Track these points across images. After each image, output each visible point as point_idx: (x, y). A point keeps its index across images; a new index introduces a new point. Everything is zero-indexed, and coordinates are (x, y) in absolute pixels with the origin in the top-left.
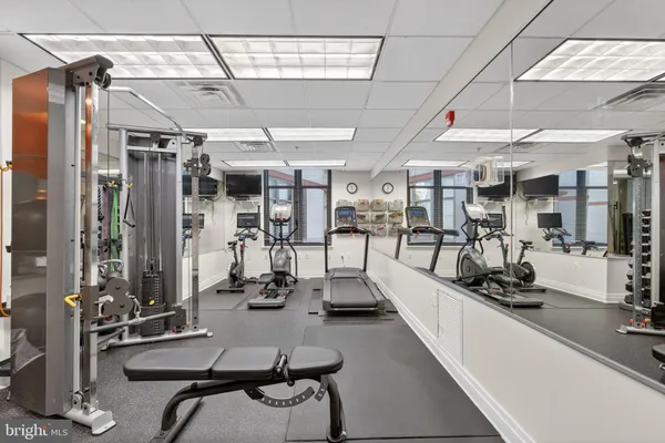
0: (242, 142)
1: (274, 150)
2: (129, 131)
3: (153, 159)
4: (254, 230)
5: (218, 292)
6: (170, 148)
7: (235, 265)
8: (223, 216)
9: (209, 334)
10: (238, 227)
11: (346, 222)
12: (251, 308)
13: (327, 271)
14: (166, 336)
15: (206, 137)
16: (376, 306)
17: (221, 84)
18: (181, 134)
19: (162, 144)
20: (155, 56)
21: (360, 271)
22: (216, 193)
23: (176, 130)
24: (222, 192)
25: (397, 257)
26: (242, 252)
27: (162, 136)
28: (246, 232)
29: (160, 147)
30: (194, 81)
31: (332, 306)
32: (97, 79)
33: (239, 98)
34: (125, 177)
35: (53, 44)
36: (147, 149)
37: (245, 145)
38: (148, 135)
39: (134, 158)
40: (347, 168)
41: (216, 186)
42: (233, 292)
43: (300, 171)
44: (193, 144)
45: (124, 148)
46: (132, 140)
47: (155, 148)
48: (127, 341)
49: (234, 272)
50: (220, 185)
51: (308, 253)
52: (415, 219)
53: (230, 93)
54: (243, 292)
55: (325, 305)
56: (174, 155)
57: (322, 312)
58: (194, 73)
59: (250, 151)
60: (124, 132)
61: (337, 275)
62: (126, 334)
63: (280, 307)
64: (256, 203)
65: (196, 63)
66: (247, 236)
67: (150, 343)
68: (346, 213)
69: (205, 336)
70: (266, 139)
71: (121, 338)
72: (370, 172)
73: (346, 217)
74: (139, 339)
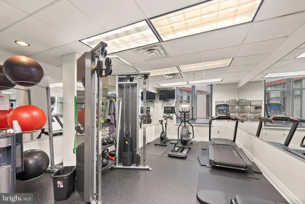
0: (166, 75)
1: (182, 77)
2: (119, 75)
3: (128, 86)
4: (171, 115)
5: (155, 145)
6: (134, 82)
7: (163, 133)
8: (157, 109)
9: (150, 169)
10: (165, 113)
11: (223, 113)
12: (170, 156)
13: (210, 139)
14: (133, 167)
15: (149, 74)
16: (246, 168)
17: (156, 46)
18: (138, 75)
19: (131, 80)
20: (126, 38)
21: (231, 141)
22: (154, 99)
23: (137, 73)
24: (157, 98)
25: (258, 135)
26: (166, 126)
27: (131, 76)
28: (168, 115)
29: (130, 81)
30: (144, 48)
31: (215, 163)
32: (101, 53)
33: (165, 53)
34: (117, 96)
35: (90, 43)
36: (125, 83)
37: (168, 76)
38: (126, 77)
39: (121, 87)
40: (222, 82)
41: (155, 96)
42: (161, 145)
43: (195, 86)
44: (144, 78)
45: (117, 83)
46: (120, 80)
47: (128, 82)
48: (118, 166)
49: (162, 136)
50: (157, 95)
51: (198, 128)
52: (273, 111)
53: (161, 50)
54: (166, 146)
55: (211, 162)
56: (136, 84)
57: (208, 165)
58: (143, 43)
59: (170, 79)
60: (117, 76)
61: (216, 142)
62: (117, 163)
63: (184, 158)
64: (172, 103)
65: (144, 37)
66: (168, 117)
67: (126, 169)
68: (222, 108)
69: (148, 169)
70: (178, 72)
71: (115, 165)
72: (237, 84)
73: (222, 110)
74: (122, 167)
